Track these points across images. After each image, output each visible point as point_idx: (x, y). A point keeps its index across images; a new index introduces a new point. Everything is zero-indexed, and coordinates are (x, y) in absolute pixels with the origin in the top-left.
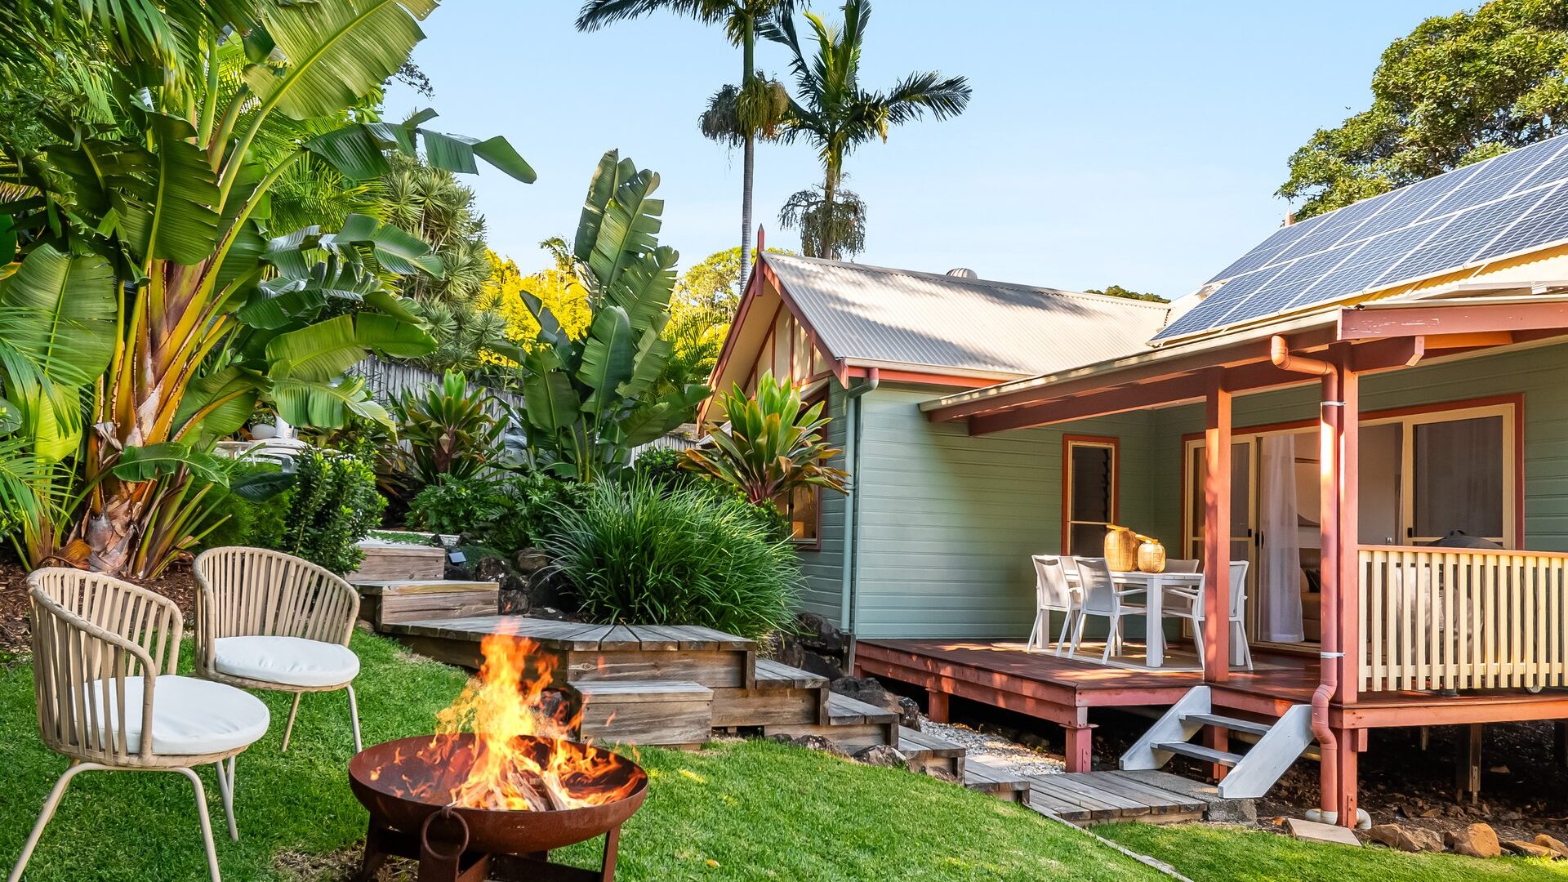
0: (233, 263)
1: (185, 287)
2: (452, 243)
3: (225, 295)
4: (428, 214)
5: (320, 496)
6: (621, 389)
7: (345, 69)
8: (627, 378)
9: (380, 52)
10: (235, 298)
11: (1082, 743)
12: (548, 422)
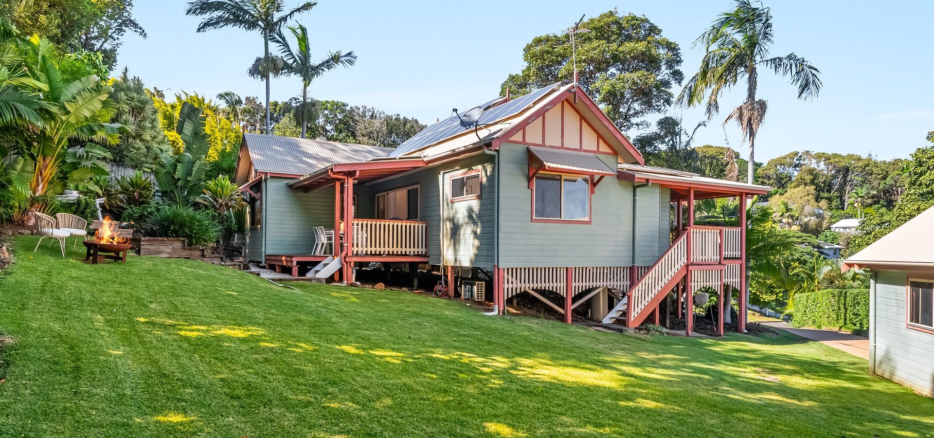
0: (59, 155)
1: (48, 161)
2: (144, 119)
3: (57, 163)
4: (133, 108)
5: (82, 207)
6: (189, 178)
7: (85, 112)
8: (190, 175)
9: (93, 108)
10: (60, 163)
11: (295, 270)
12: (166, 189)
